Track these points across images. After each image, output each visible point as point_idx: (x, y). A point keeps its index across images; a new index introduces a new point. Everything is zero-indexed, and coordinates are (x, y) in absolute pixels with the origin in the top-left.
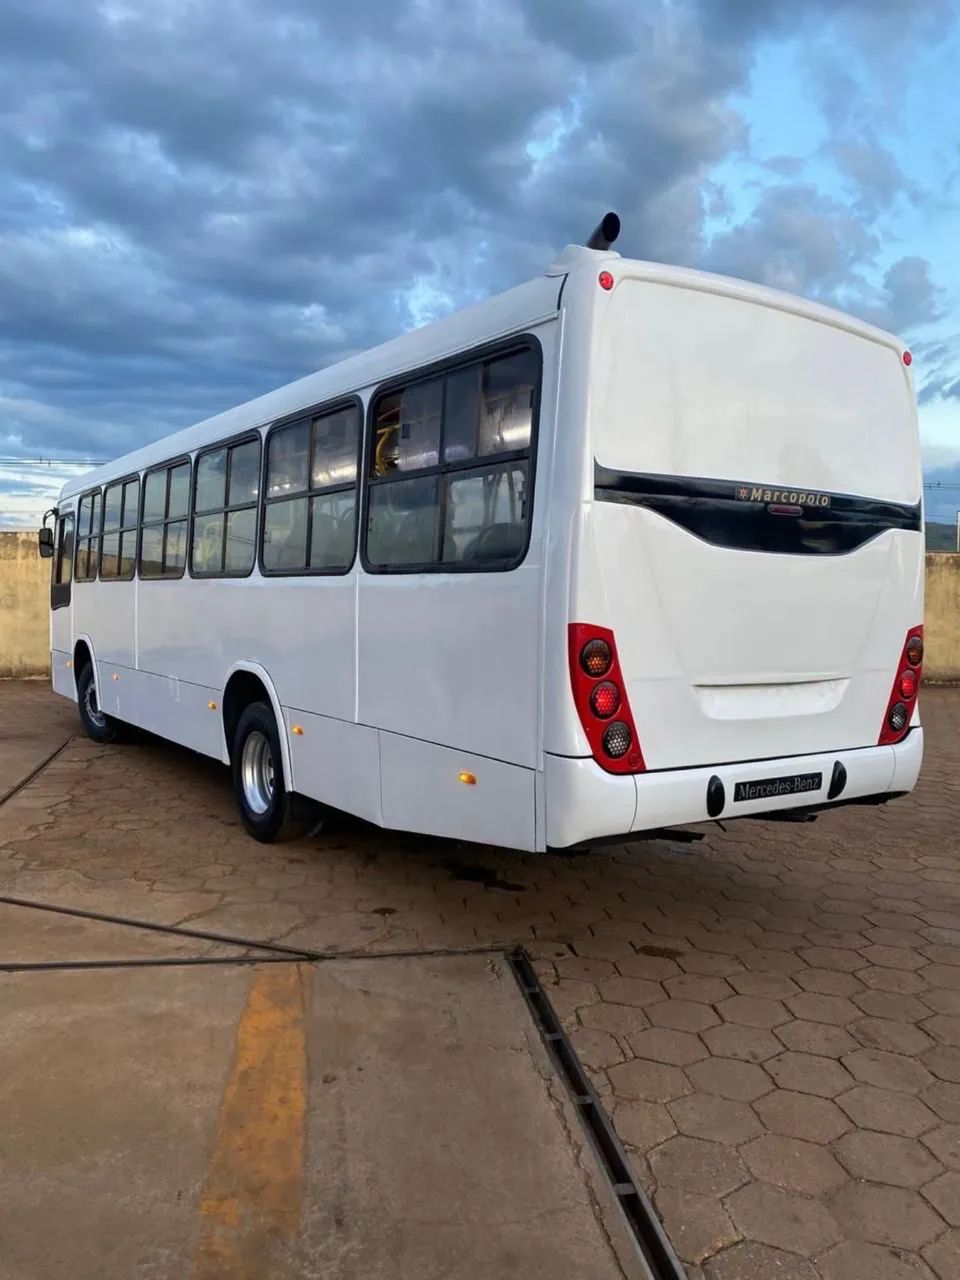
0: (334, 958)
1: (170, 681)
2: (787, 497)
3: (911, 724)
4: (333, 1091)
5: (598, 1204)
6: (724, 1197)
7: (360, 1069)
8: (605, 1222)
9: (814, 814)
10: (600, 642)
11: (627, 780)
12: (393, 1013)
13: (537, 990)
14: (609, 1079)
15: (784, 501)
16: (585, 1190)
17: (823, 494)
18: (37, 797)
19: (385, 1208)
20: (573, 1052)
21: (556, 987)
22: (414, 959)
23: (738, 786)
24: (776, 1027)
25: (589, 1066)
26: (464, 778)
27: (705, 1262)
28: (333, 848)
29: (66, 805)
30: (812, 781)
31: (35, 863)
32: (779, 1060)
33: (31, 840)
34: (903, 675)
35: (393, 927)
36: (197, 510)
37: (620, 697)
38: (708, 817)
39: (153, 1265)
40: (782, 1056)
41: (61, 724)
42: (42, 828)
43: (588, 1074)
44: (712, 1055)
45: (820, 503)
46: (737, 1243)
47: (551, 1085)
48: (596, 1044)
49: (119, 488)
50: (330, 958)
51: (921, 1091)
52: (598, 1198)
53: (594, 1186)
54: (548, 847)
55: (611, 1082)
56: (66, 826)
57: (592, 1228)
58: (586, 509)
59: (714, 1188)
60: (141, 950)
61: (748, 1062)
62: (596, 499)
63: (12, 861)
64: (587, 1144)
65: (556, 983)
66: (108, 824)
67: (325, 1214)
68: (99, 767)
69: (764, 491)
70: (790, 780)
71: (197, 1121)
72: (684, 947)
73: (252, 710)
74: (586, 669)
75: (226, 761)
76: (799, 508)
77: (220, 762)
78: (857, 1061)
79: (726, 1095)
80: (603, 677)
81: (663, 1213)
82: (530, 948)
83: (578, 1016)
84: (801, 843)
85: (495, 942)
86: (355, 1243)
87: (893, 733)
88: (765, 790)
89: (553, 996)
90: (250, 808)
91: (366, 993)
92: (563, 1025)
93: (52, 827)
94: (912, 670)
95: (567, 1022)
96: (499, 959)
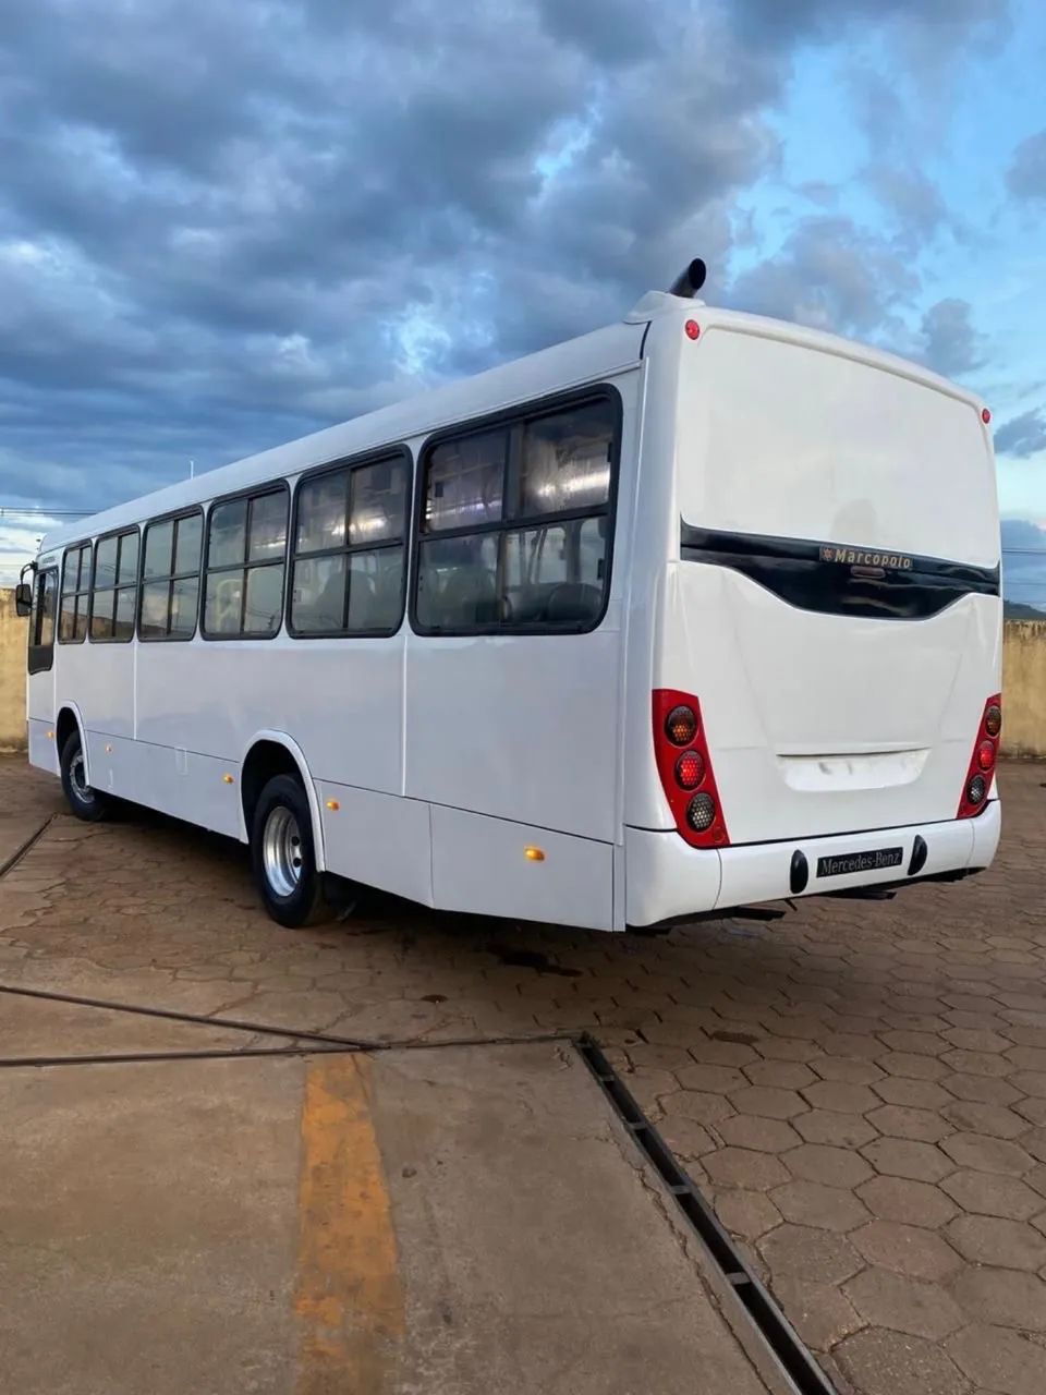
0: (389, 1048)
1: (177, 752)
2: (870, 559)
3: (989, 797)
4: (416, 1185)
5: (713, 1293)
6: (842, 1284)
7: (440, 1163)
8: (723, 1311)
9: (892, 891)
10: (685, 709)
11: (711, 855)
12: (464, 1105)
13: (612, 1078)
14: (703, 1168)
15: (867, 562)
16: (698, 1279)
17: (905, 556)
18: (28, 880)
19: (492, 1304)
20: (661, 1141)
21: (632, 1075)
22: (475, 1047)
23: (821, 861)
24: (868, 1112)
25: (680, 1156)
26: (530, 853)
27: (833, 1349)
28: (365, 933)
29: (60, 889)
30: (893, 856)
31: (40, 951)
32: (876, 1146)
33: (31, 925)
34: (981, 746)
35: (448, 1016)
36: (210, 565)
37: (704, 766)
38: (790, 894)
39: (258, 1366)
40: (878, 1142)
41: (39, 801)
42: (39, 913)
43: (681, 1163)
44: (805, 1142)
45: (902, 564)
46: (862, 1330)
47: (643, 1176)
48: (684, 1133)
49: (115, 540)
50: (385, 1048)
51: (1024, 1175)
52: (713, 1287)
53: (707, 1276)
54: (628, 926)
55: (706, 1171)
56: (66, 912)
57: (711, 1316)
58: (671, 569)
59: (829, 1275)
60: (178, 1042)
61: (843, 1148)
62: (682, 559)
63: (13, 948)
64: (692, 1235)
65: (631, 1071)
66: (111, 909)
67: (430, 1310)
68: (90, 848)
69: (847, 553)
70: (871, 854)
71: (275, 1217)
72: (760, 1033)
73: (278, 784)
74: (671, 736)
75: (245, 839)
76: (882, 570)
77: (237, 841)
78: (956, 1145)
79: (826, 1182)
80: (688, 746)
81: (783, 1302)
82: (597, 1035)
83: (659, 1104)
84: (863, 924)
85: (559, 1029)
86: (468, 1339)
87: (971, 806)
88: (847, 866)
89: (628, 1082)
90: (272, 889)
91: (431, 1083)
92: (645, 1114)
93: (51, 913)
94: (990, 740)
95: (649, 1111)
96: (566, 1045)
